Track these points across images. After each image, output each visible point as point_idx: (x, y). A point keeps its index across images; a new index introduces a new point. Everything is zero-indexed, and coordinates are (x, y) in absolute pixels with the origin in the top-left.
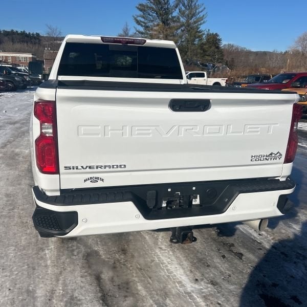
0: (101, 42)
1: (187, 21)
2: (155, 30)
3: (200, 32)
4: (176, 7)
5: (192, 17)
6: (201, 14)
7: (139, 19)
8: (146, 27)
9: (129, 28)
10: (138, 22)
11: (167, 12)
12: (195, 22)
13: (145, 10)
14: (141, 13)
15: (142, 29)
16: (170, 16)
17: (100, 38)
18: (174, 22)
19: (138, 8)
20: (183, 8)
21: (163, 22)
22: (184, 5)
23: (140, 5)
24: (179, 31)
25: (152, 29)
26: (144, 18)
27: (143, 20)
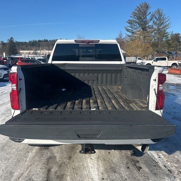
0: (75, 43)
1: (158, 27)
2: (138, 34)
3: (166, 33)
4: (151, 20)
5: (161, 25)
6: (167, 23)
7: (128, 28)
8: (133, 33)
9: (122, 34)
10: (128, 30)
11: (146, 23)
12: (163, 28)
13: (132, 23)
14: (130, 25)
15: (130, 34)
16: (147, 26)
17: (74, 41)
18: (150, 28)
19: (128, 22)
20: (155, 20)
21: (143, 29)
22: (156, 18)
23: (129, 20)
24: (153, 33)
25: (136, 33)
26: (131, 27)
27: (130, 29)
